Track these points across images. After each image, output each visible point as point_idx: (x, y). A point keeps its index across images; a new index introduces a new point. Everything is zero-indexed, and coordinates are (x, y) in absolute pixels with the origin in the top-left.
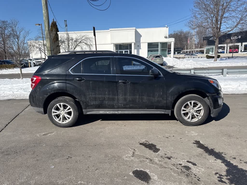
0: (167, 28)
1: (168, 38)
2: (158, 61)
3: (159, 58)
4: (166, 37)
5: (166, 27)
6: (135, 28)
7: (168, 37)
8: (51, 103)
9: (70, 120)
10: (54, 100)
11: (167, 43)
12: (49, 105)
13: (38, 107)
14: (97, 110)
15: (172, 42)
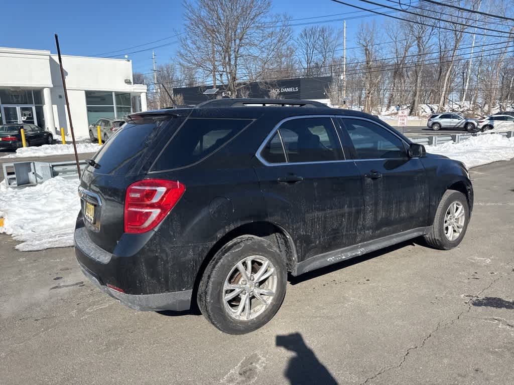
0: (129, 61)
1: (132, 83)
4: (128, 82)
5: (125, 58)
6: (48, 53)
7: (132, 81)
8: (219, 264)
9: (269, 303)
10: (230, 252)
11: (131, 95)
12: (214, 272)
13: (174, 290)
14: (323, 257)
15: (141, 93)
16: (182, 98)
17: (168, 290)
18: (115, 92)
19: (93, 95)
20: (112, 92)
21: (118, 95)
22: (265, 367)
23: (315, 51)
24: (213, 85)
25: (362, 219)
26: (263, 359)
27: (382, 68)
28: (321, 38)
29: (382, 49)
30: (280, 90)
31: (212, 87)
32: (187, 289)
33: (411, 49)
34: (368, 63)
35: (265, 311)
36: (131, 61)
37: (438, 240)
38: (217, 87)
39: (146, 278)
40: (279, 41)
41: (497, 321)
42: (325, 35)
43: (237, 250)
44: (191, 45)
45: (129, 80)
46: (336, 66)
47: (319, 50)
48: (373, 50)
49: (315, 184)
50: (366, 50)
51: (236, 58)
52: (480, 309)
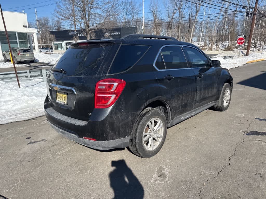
0: (25, 14)
1: (28, 27)
2: (28, 56)
3: (29, 53)
4: (25, 26)
5: (22, 12)
8: (141, 123)
9: (161, 141)
10: (146, 116)
11: (27, 34)
12: (139, 127)
13: (122, 137)
14: (180, 117)
15: (34, 33)
16: (54, 36)
17: (119, 137)
18: (18, 32)
19: (3, 34)
20: (16, 32)
21: (20, 34)
22: (169, 172)
23: (128, 13)
24: (74, 29)
25: (195, 98)
26: (166, 168)
27: (161, 24)
28: (131, 7)
29: (161, 14)
30: (110, 34)
31: (74, 31)
32: (128, 136)
33: (176, 14)
34: (155, 21)
35: (159, 146)
36: (26, 14)
37: (220, 107)
38: (77, 31)
39: (109, 132)
40: (112, 7)
41: (260, 141)
42: (133, 5)
43: (148, 115)
44: (62, 6)
45: (26, 25)
46: (139, 22)
47: (130, 13)
48: (157, 14)
49: (179, 80)
50: (154, 14)
51: (89, 14)
52: (251, 137)
